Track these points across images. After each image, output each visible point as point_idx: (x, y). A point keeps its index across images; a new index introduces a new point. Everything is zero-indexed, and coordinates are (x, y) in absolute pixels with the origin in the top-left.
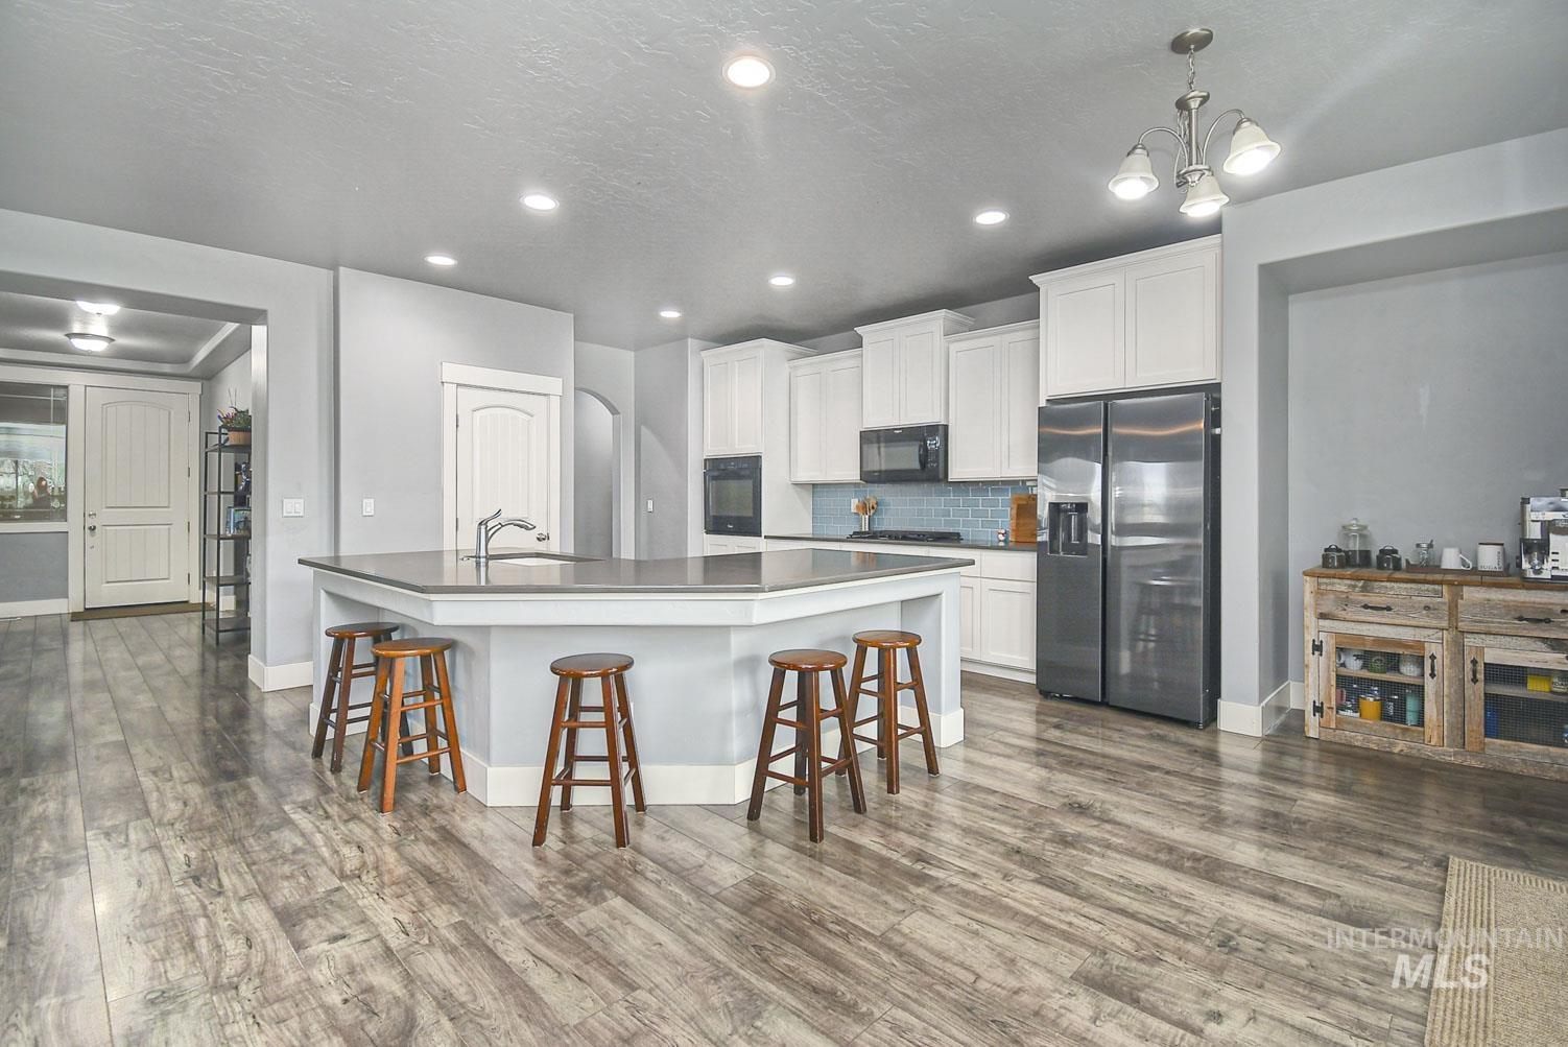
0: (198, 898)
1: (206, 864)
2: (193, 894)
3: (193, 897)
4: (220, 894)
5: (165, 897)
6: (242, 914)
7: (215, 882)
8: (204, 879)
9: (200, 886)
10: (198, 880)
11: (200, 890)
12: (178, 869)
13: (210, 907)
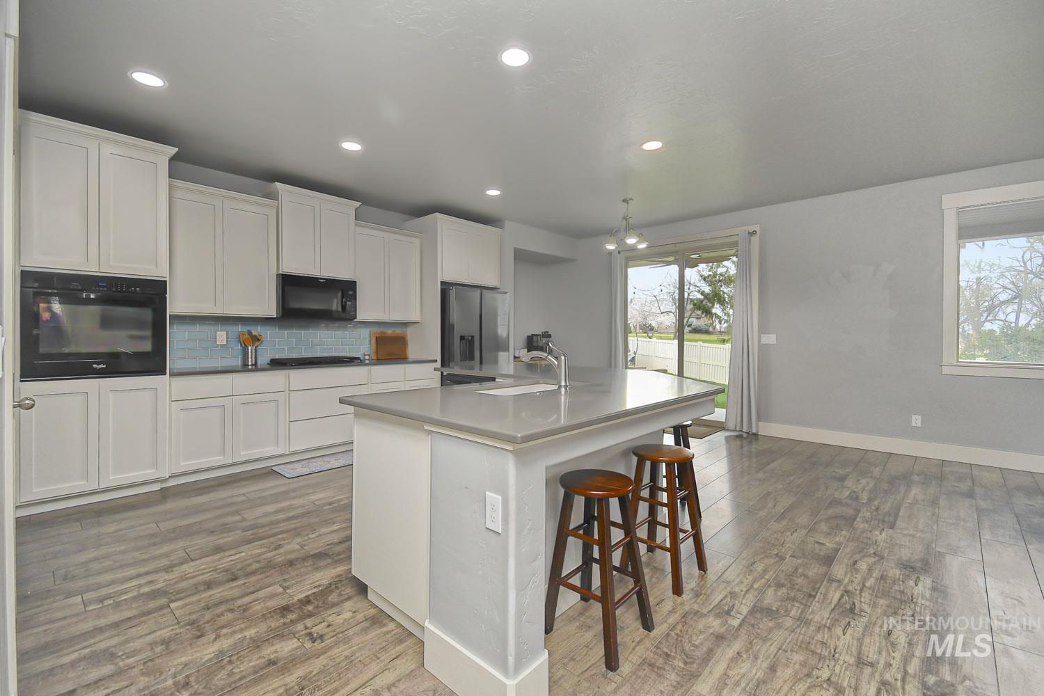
0: (861, 597)
1: (837, 617)
2: (861, 602)
3: (862, 600)
4: (847, 592)
5: (879, 610)
6: (846, 575)
7: (843, 600)
8: (848, 606)
9: (854, 603)
10: (851, 608)
11: (856, 601)
12: (858, 625)
13: (858, 588)
